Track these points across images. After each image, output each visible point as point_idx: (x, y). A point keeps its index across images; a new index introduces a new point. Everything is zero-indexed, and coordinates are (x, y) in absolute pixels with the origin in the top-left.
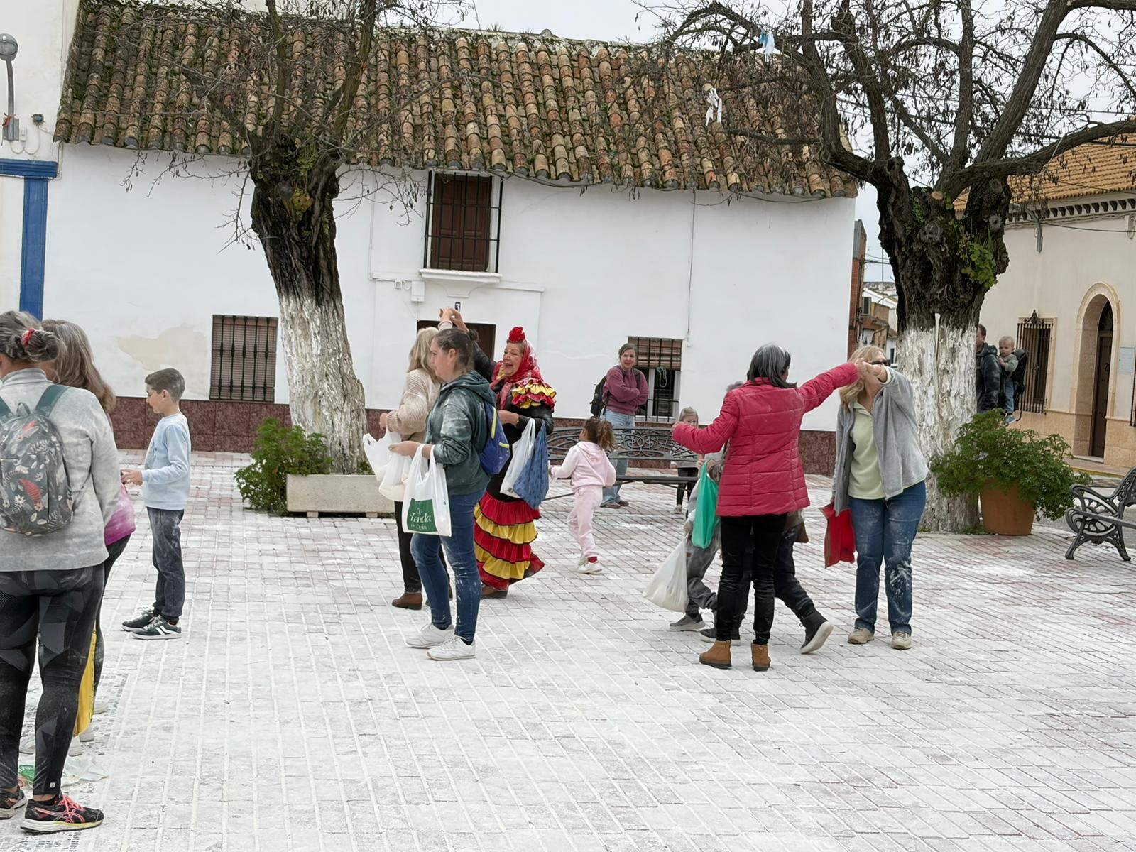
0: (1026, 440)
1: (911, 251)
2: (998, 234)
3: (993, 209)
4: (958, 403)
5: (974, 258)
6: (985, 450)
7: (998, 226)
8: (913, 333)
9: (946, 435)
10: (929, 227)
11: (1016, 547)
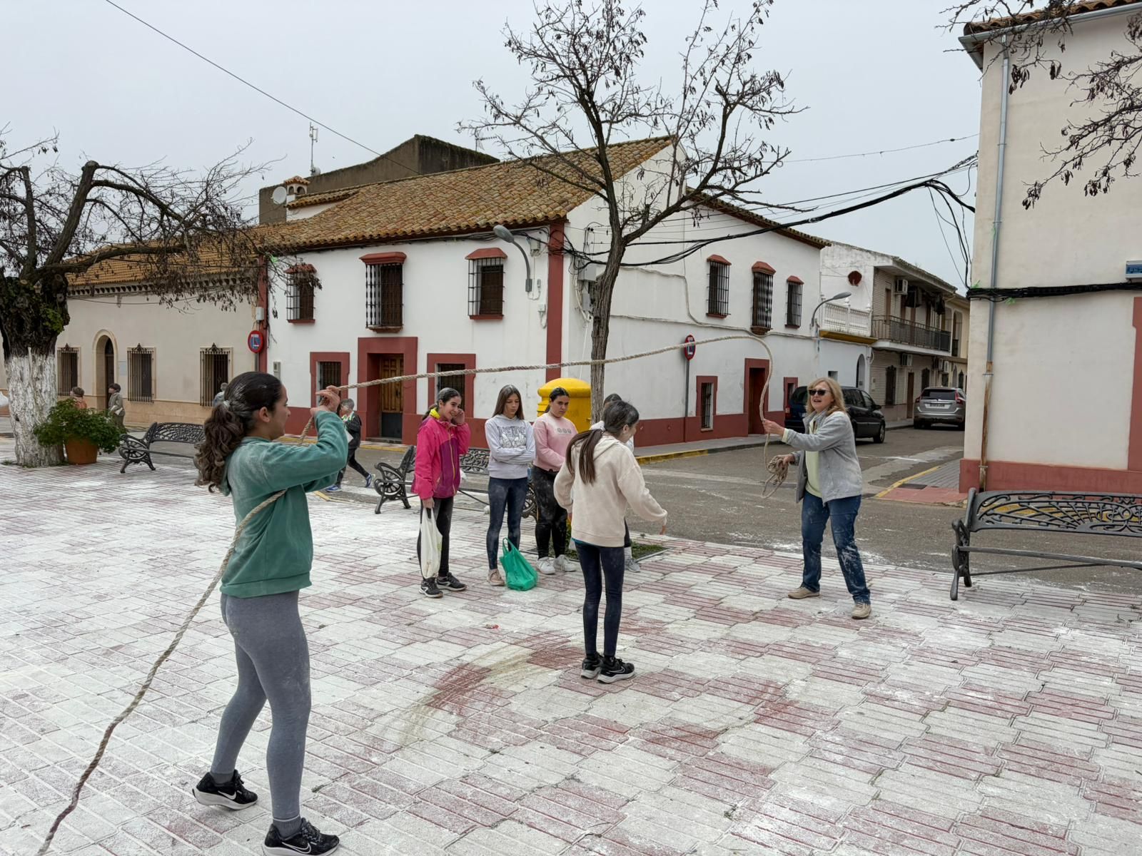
0: (90, 413)
1: (10, 313)
2: (63, 304)
3: (58, 291)
4: (47, 396)
5: (50, 317)
6: (66, 420)
7: (62, 300)
8: (15, 358)
9: (41, 414)
10: (20, 299)
11: (90, 470)
